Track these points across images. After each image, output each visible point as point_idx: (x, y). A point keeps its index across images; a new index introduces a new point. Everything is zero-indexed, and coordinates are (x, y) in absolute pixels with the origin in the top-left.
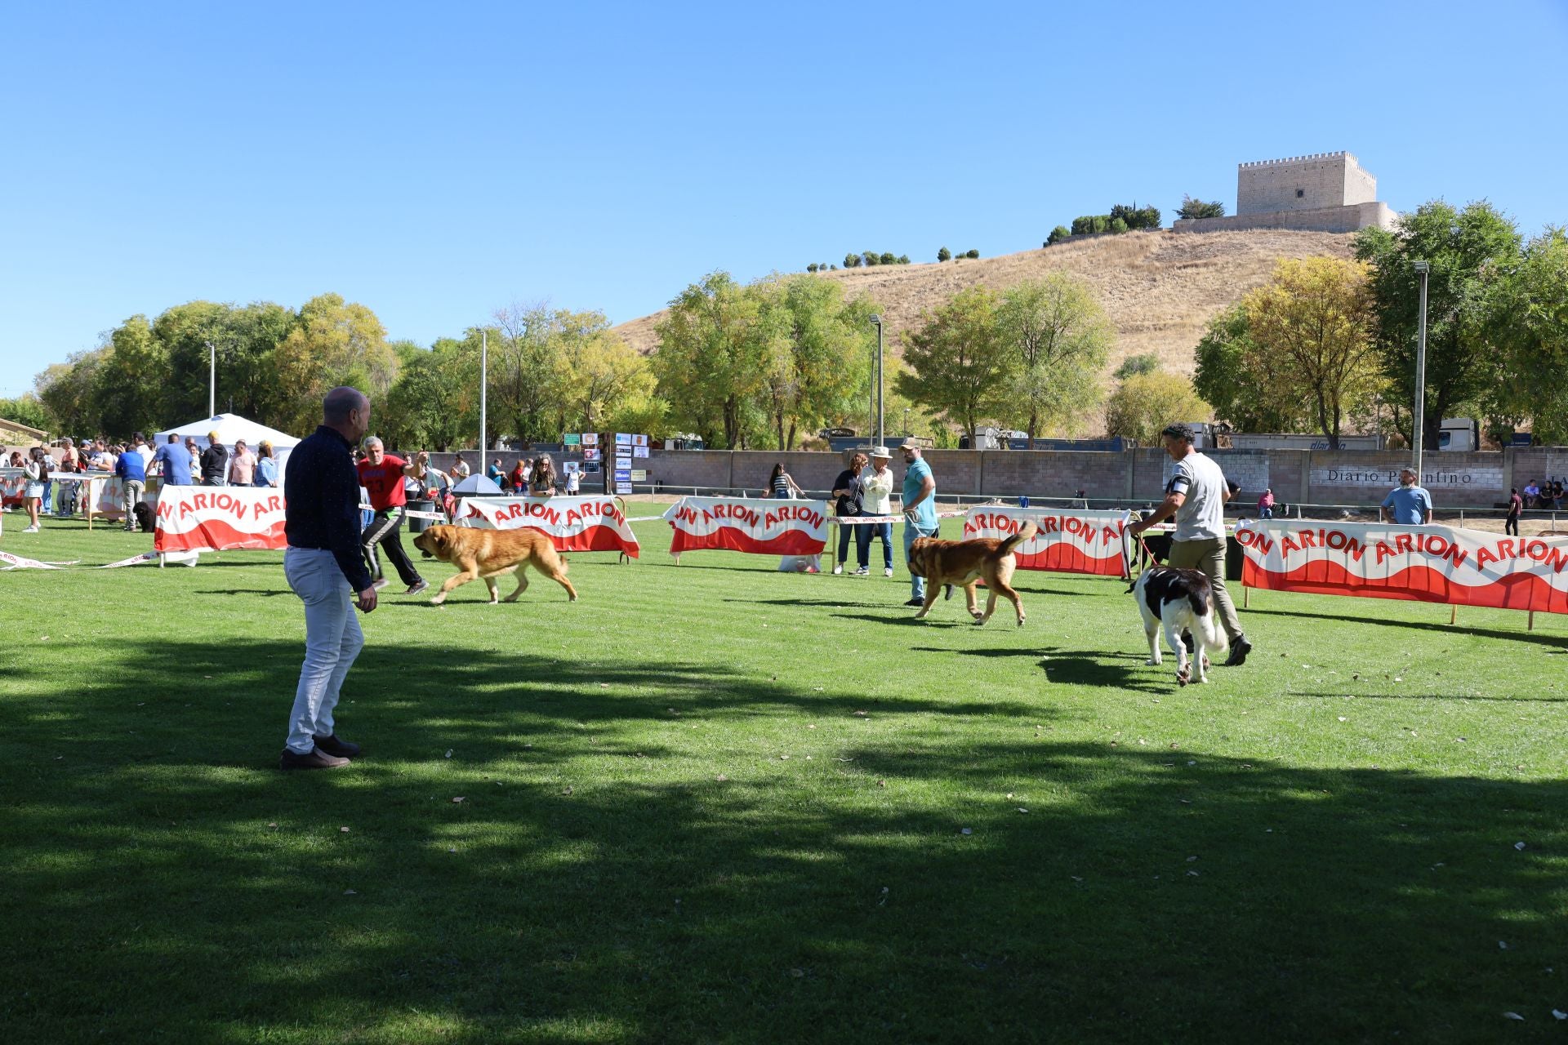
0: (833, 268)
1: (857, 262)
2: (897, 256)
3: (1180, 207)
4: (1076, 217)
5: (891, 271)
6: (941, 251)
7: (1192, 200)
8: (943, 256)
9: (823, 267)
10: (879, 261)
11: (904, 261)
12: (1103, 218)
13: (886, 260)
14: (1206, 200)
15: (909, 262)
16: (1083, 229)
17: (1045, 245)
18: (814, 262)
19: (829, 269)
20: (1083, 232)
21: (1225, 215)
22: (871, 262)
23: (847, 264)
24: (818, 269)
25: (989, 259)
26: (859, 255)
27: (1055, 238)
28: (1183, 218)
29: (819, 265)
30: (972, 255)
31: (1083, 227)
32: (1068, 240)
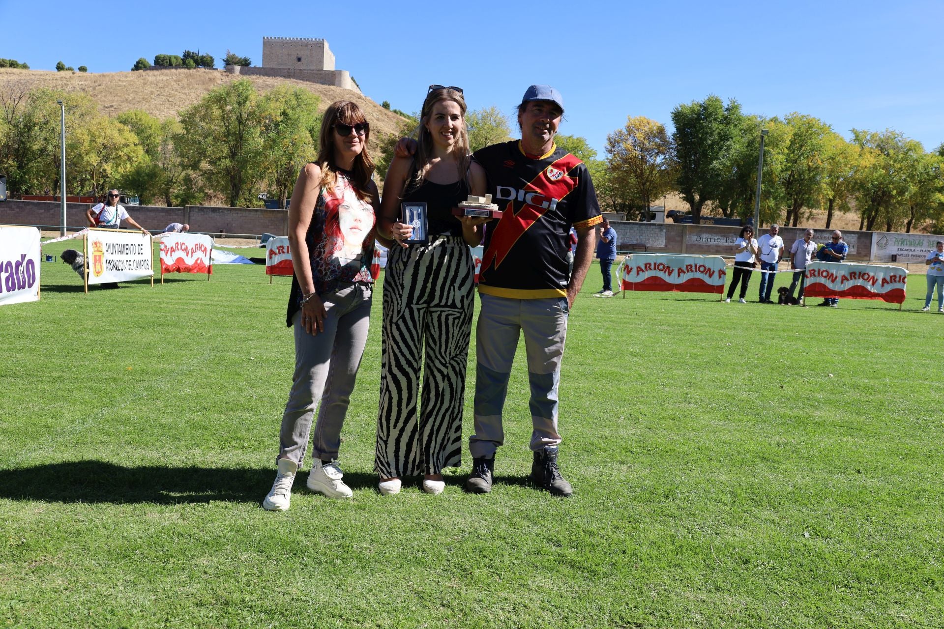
2: (20, 62)
3: (225, 57)
4: (157, 54)
5: (21, 73)
6: (59, 64)
7: (231, 53)
8: (60, 68)
10: (8, 65)
11: (25, 67)
12: (176, 58)
13: (13, 65)
15: (29, 68)
16: (162, 63)
17: (133, 70)
20: (162, 65)
21: (250, 66)
25: (101, 74)
27: (139, 66)
28: (227, 64)
30: (83, 69)
31: (164, 60)
32: (152, 68)
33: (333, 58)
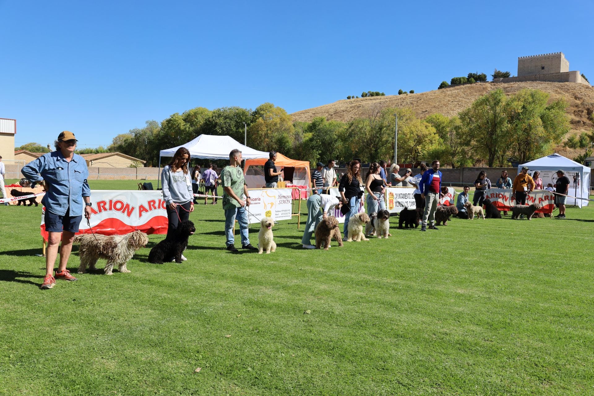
0: (357, 97)
1: (366, 95)
2: (381, 93)
3: (493, 74)
4: (453, 77)
5: (381, 98)
6: (400, 91)
7: (497, 71)
8: (400, 93)
9: (353, 97)
10: (375, 95)
11: (383, 94)
12: (464, 78)
13: (377, 94)
14: (503, 71)
15: (385, 95)
16: (455, 82)
17: (439, 88)
18: (349, 95)
19: (355, 98)
21: (511, 76)
22: (372, 95)
23: (363, 96)
24: (351, 98)
25: (421, 93)
26: (367, 92)
27: (443, 86)
28: (494, 78)
29: (352, 96)
30: (412, 92)
31: (456, 81)
32: (449, 86)
33: (568, 64)
